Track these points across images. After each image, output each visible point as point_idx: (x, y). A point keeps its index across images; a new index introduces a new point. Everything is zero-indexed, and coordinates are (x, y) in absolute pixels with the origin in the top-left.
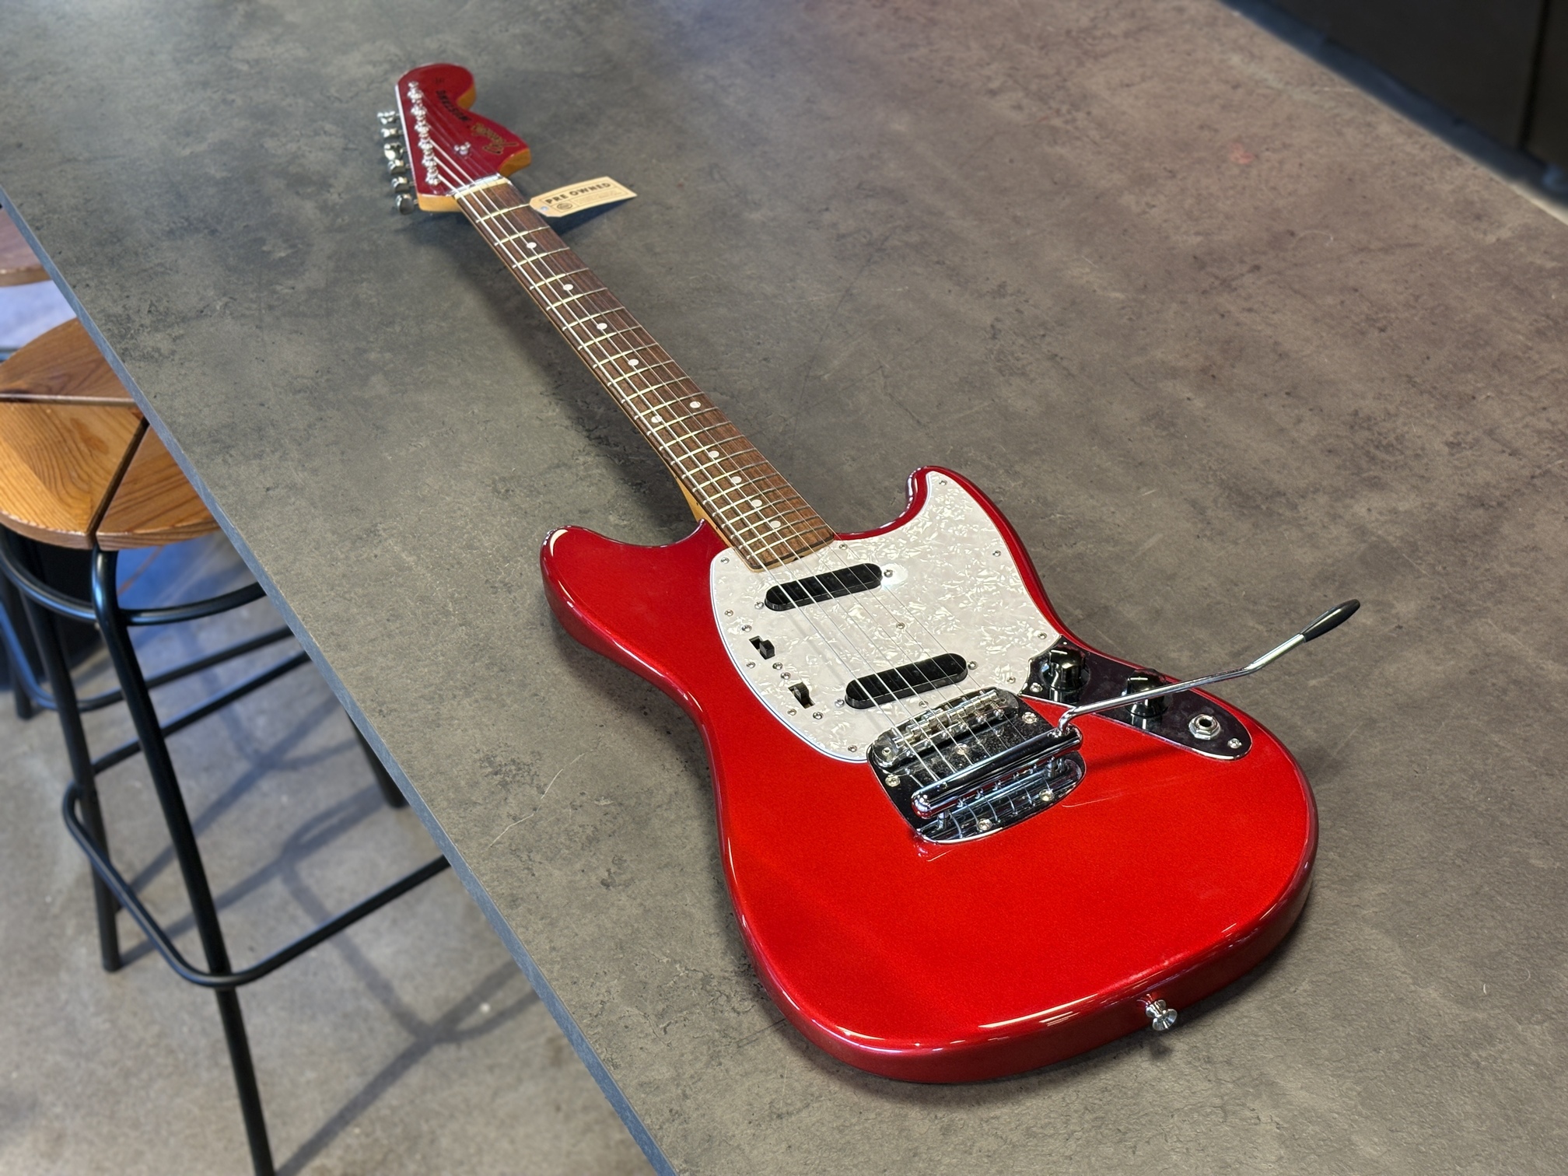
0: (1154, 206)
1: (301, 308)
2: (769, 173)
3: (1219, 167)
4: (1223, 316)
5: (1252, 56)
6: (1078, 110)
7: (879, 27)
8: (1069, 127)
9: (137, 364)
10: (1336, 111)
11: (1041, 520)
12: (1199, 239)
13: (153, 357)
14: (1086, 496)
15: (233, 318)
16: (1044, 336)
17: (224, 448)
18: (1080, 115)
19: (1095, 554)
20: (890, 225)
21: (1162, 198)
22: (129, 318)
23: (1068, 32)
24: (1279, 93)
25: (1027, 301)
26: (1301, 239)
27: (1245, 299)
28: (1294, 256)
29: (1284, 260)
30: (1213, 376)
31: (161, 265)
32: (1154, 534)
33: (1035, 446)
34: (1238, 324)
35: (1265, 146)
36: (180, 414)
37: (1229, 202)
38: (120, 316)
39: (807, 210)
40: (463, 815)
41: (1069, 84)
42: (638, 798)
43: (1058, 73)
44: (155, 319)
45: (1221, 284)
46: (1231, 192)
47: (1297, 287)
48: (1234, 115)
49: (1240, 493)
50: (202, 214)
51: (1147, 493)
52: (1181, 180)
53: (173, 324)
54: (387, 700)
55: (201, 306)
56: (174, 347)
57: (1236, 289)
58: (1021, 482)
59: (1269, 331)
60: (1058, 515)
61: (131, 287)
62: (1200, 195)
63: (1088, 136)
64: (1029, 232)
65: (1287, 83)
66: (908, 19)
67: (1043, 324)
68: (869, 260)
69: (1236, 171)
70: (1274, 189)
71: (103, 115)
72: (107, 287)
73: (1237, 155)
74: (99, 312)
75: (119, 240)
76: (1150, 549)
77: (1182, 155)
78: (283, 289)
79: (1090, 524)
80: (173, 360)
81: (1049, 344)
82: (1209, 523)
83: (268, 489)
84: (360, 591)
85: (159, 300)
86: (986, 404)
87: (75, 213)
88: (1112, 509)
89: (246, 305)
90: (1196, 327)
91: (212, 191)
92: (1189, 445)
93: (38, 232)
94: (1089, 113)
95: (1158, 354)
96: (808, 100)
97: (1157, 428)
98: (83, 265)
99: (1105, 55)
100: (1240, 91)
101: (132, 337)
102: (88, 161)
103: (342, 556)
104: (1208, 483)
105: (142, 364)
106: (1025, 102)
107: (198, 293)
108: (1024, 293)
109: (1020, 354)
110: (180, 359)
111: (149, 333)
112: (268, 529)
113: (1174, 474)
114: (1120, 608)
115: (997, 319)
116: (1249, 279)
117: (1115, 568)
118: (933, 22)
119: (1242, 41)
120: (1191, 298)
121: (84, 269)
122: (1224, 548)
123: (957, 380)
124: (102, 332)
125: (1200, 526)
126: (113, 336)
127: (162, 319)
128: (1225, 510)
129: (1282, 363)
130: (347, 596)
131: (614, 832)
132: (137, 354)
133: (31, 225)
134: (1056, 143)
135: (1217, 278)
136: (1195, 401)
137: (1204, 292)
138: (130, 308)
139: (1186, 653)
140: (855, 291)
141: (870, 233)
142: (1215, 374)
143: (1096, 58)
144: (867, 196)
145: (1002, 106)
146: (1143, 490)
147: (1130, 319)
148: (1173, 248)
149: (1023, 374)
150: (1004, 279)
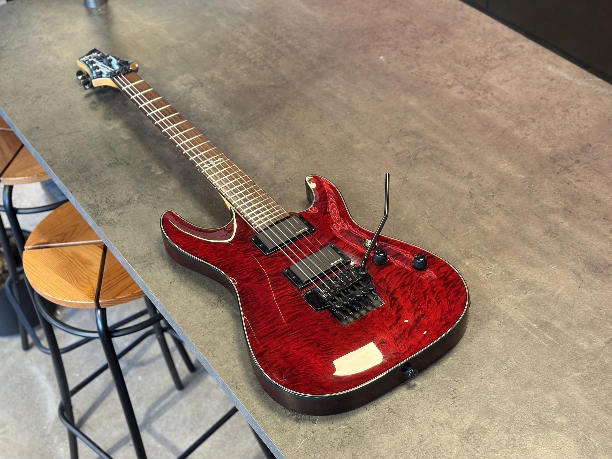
0: (528, 135)
1: (172, 198)
2: (361, 127)
3: (552, 116)
4: (568, 184)
5: (557, 67)
6: (487, 93)
7: (396, 59)
8: (485, 101)
9: (105, 227)
10: (597, 89)
11: (510, 282)
12: (551, 149)
13: (111, 223)
14: (527, 270)
15: (143, 204)
16: (493, 196)
17: (149, 264)
18: (489, 95)
19: (536, 297)
20: (417, 148)
21: (531, 131)
22: (98, 205)
23: (477, 58)
24: (571, 82)
25: (482, 180)
26: (594, 148)
27: (576, 176)
28: (593, 155)
29: (589, 157)
30: (570, 212)
31: (107, 180)
32: (560, 286)
33: (500, 247)
34: (575, 187)
35: (570, 106)
36: (127, 249)
37: (560, 132)
38: (94, 205)
39: (380, 143)
40: (281, 436)
41: (481, 81)
42: (358, 424)
43: (476, 77)
44: (109, 206)
45: (565, 169)
46: (560, 127)
47: (597, 169)
48: (554, 93)
49: (594, 266)
50: (122, 156)
51: (553, 267)
52: (538, 122)
53: (117, 207)
54: (239, 381)
55: (128, 198)
56: (120, 218)
57: (571, 171)
58: (497, 264)
59: (589, 190)
60: (516, 279)
61: (97, 191)
62: (547, 129)
63: (494, 104)
64: (477, 149)
65: (574, 78)
66: (407, 55)
67: (492, 191)
68: (411, 164)
69: (560, 118)
70: (578, 125)
71: (72, 112)
72: (86, 191)
73: (558, 111)
74: (84, 204)
75: (88, 170)
76: (559, 294)
77: (536, 112)
78: (162, 189)
79: (532, 283)
80: (120, 224)
81: (496, 200)
82: (583, 281)
83: (171, 283)
84: (217, 328)
85: (110, 197)
86: (474, 228)
87: (67, 158)
88: (539, 276)
89: (148, 197)
90: (558, 189)
91: (125, 145)
92: (566, 244)
93: (52, 167)
94: (492, 94)
95: (544, 202)
96: (372, 93)
97: (551, 236)
98: (74, 182)
99: (494, 68)
100: (554, 82)
101: (100, 215)
102: (69, 134)
103: (208, 313)
104: (578, 261)
105: (107, 227)
106: (464, 90)
107: (126, 193)
108: (481, 176)
109: (484, 205)
110: (123, 224)
111: (108, 212)
112: (174, 301)
113: (563, 258)
114: (553, 323)
115: (472, 189)
116: (576, 166)
117: (546, 303)
118: (419, 56)
119: (551, 59)
120: (553, 176)
121: (75, 184)
122: (592, 292)
123: (460, 218)
124: (87, 212)
125: (579, 282)
126: (92, 214)
127: (112, 206)
128: (588, 274)
129: (598, 204)
130: (213, 332)
131: (350, 441)
132: (104, 222)
133: (48, 164)
134: (481, 108)
135: (562, 166)
136: (565, 224)
137: (558, 173)
138: (98, 201)
139: (586, 343)
140: (407, 179)
141: (410, 152)
142: (571, 210)
143: (491, 69)
144: (405, 135)
145: (454, 93)
146: (551, 266)
147: (529, 187)
148: (541, 154)
149: (488, 214)
150: (471, 171)
